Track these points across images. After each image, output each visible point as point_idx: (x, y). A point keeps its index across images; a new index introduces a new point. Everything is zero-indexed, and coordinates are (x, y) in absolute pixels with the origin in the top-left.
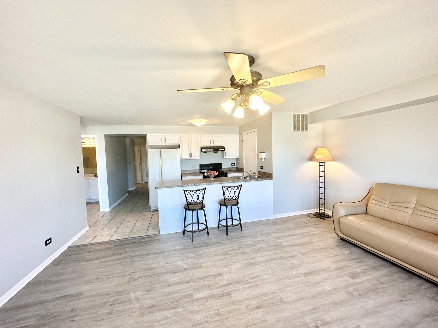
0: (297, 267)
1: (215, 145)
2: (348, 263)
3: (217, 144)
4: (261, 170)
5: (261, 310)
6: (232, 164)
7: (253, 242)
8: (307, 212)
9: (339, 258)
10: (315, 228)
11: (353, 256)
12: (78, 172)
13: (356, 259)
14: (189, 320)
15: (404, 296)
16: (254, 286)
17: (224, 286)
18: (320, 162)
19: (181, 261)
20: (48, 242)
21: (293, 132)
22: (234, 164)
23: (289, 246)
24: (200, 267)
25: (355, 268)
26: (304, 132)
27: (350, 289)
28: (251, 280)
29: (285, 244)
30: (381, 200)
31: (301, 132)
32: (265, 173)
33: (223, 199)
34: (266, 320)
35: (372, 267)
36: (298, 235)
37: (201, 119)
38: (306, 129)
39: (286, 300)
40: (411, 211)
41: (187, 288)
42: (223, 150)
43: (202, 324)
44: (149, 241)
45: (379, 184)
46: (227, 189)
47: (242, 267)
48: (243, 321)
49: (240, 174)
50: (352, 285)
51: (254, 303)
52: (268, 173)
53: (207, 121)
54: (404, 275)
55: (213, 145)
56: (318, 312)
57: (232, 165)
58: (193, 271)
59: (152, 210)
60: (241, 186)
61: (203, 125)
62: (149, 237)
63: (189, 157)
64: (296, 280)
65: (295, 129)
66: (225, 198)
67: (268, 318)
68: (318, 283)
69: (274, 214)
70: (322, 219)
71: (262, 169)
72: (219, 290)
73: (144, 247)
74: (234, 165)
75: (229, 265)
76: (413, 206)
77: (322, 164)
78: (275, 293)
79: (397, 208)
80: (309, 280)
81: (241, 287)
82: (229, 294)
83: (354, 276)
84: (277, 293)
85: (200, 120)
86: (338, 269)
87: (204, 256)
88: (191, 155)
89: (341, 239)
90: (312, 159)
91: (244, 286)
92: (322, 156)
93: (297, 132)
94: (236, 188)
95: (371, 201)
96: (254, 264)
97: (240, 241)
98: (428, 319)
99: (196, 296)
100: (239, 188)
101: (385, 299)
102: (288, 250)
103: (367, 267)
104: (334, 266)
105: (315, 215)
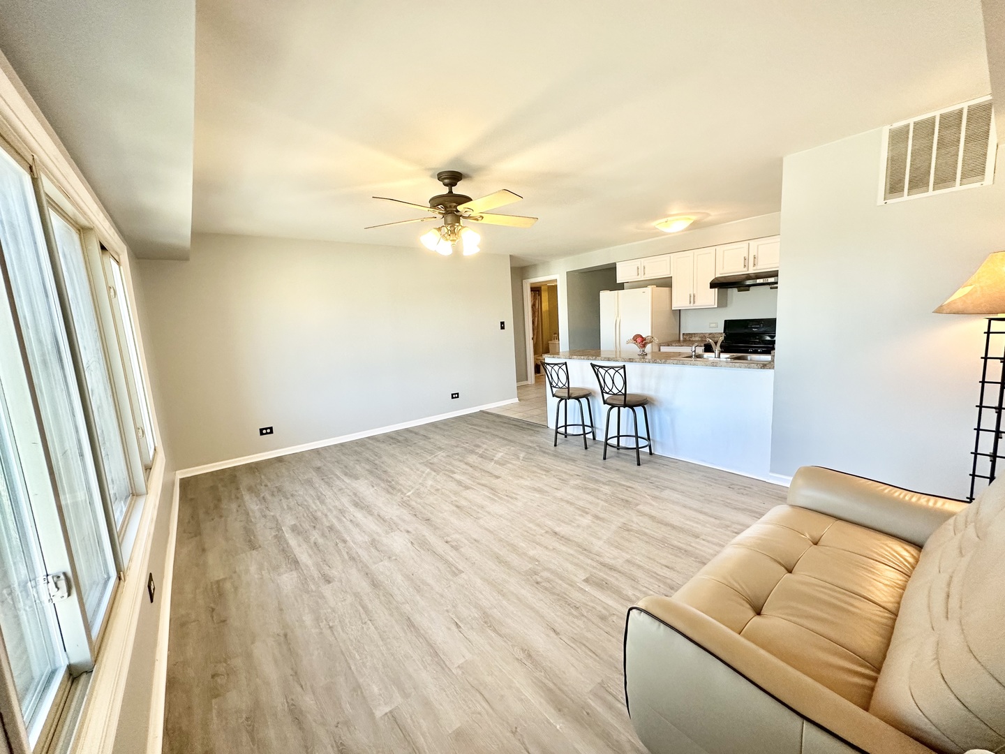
12: (503, 328)
20: (455, 396)
21: (881, 201)
55: (754, 268)
63: (689, 304)
88: (692, 299)
93: (906, 197)
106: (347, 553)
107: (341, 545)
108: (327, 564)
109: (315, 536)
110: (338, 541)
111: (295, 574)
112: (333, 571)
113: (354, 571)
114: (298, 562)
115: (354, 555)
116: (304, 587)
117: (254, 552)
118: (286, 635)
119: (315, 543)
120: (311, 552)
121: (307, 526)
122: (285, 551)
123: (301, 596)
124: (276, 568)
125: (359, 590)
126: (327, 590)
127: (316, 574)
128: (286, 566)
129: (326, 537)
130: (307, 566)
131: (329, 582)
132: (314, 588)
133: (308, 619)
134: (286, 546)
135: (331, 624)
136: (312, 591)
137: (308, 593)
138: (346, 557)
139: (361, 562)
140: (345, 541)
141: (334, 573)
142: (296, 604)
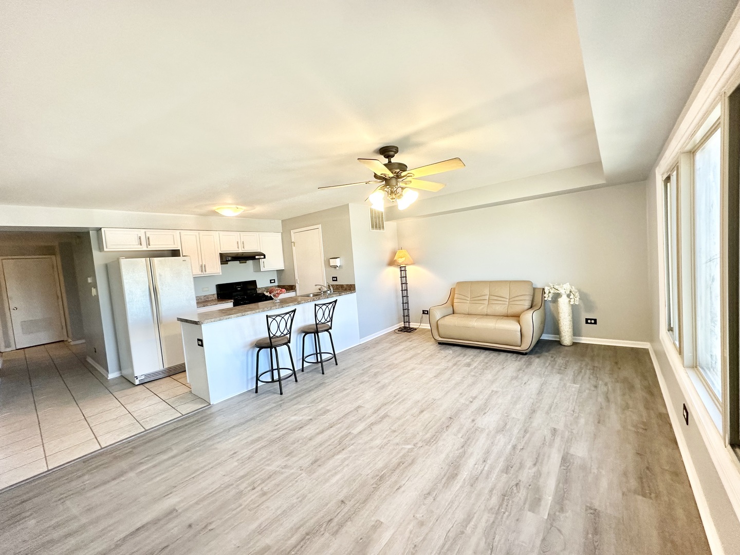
0: (424, 375)
1: (245, 249)
2: (457, 359)
3: (249, 249)
4: (335, 283)
5: (425, 412)
6: (271, 280)
7: (363, 370)
8: (391, 329)
9: (449, 358)
10: (410, 342)
11: (457, 353)
13: (461, 354)
14: (372, 448)
15: (503, 365)
16: (403, 400)
17: (375, 412)
18: (401, 266)
19: (293, 416)
21: (371, 230)
22: (274, 280)
23: (402, 362)
24: (328, 411)
25: (464, 360)
26: (381, 231)
27: (473, 373)
28: (396, 398)
29: (396, 362)
30: (463, 297)
31: (378, 231)
32: (342, 286)
33: (266, 338)
34: (436, 415)
35: (475, 356)
36: (400, 351)
37: (237, 205)
38: (383, 228)
39: (437, 398)
40: (486, 302)
41: (338, 431)
42: (263, 257)
43: (387, 444)
44: (201, 418)
45: (459, 283)
46: (274, 319)
47: (374, 393)
48: (420, 424)
49: (291, 294)
50: (471, 371)
51: (415, 411)
52: (347, 285)
53: (244, 208)
54: (495, 354)
55: (243, 249)
56: (465, 395)
57: (271, 283)
58: (322, 417)
59: (137, 382)
60: (294, 311)
61: (236, 217)
62: (195, 414)
63: (200, 273)
64: (432, 383)
65: (373, 227)
66: (271, 335)
67: (436, 414)
68: (450, 378)
69: (360, 338)
70: (409, 332)
71: (336, 280)
72: (372, 418)
73: (206, 427)
74: (275, 282)
75: (359, 397)
76: (487, 297)
77: (403, 269)
78: (424, 398)
79: (477, 302)
80: (442, 379)
81: (392, 407)
82: (385, 416)
83: (469, 365)
84: (427, 397)
85: (235, 206)
86: (455, 364)
87: (318, 401)
88: (203, 268)
89: (440, 343)
90: (392, 263)
91: (393, 405)
92: (404, 259)
93: (375, 231)
94: (288, 315)
95: (455, 301)
96: (383, 387)
97: (346, 374)
98: (521, 371)
99: (355, 432)
100: (292, 315)
101: (496, 370)
102: (404, 365)
103: (472, 357)
104: (450, 364)
105: (401, 331)
106: (523, 437)
107: (520, 447)
108: (545, 440)
109: (526, 475)
110: (518, 452)
111: (572, 451)
112: (546, 433)
113: (535, 424)
114: (563, 458)
115: (522, 432)
116: (572, 438)
117: (596, 504)
118: (599, 422)
119: (535, 465)
120: (546, 459)
121: (522, 493)
122: (565, 479)
123: (578, 433)
124: (584, 468)
125: (543, 415)
126: (560, 426)
127: (558, 440)
128: (573, 463)
129: (521, 463)
130: (559, 450)
131: (555, 429)
132: (567, 433)
133: (582, 421)
134: (561, 485)
135: (572, 412)
136: (569, 432)
137: (572, 432)
138: (528, 435)
139: (524, 426)
140: (514, 447)
141: (547, 432)
142: (584, 432)
